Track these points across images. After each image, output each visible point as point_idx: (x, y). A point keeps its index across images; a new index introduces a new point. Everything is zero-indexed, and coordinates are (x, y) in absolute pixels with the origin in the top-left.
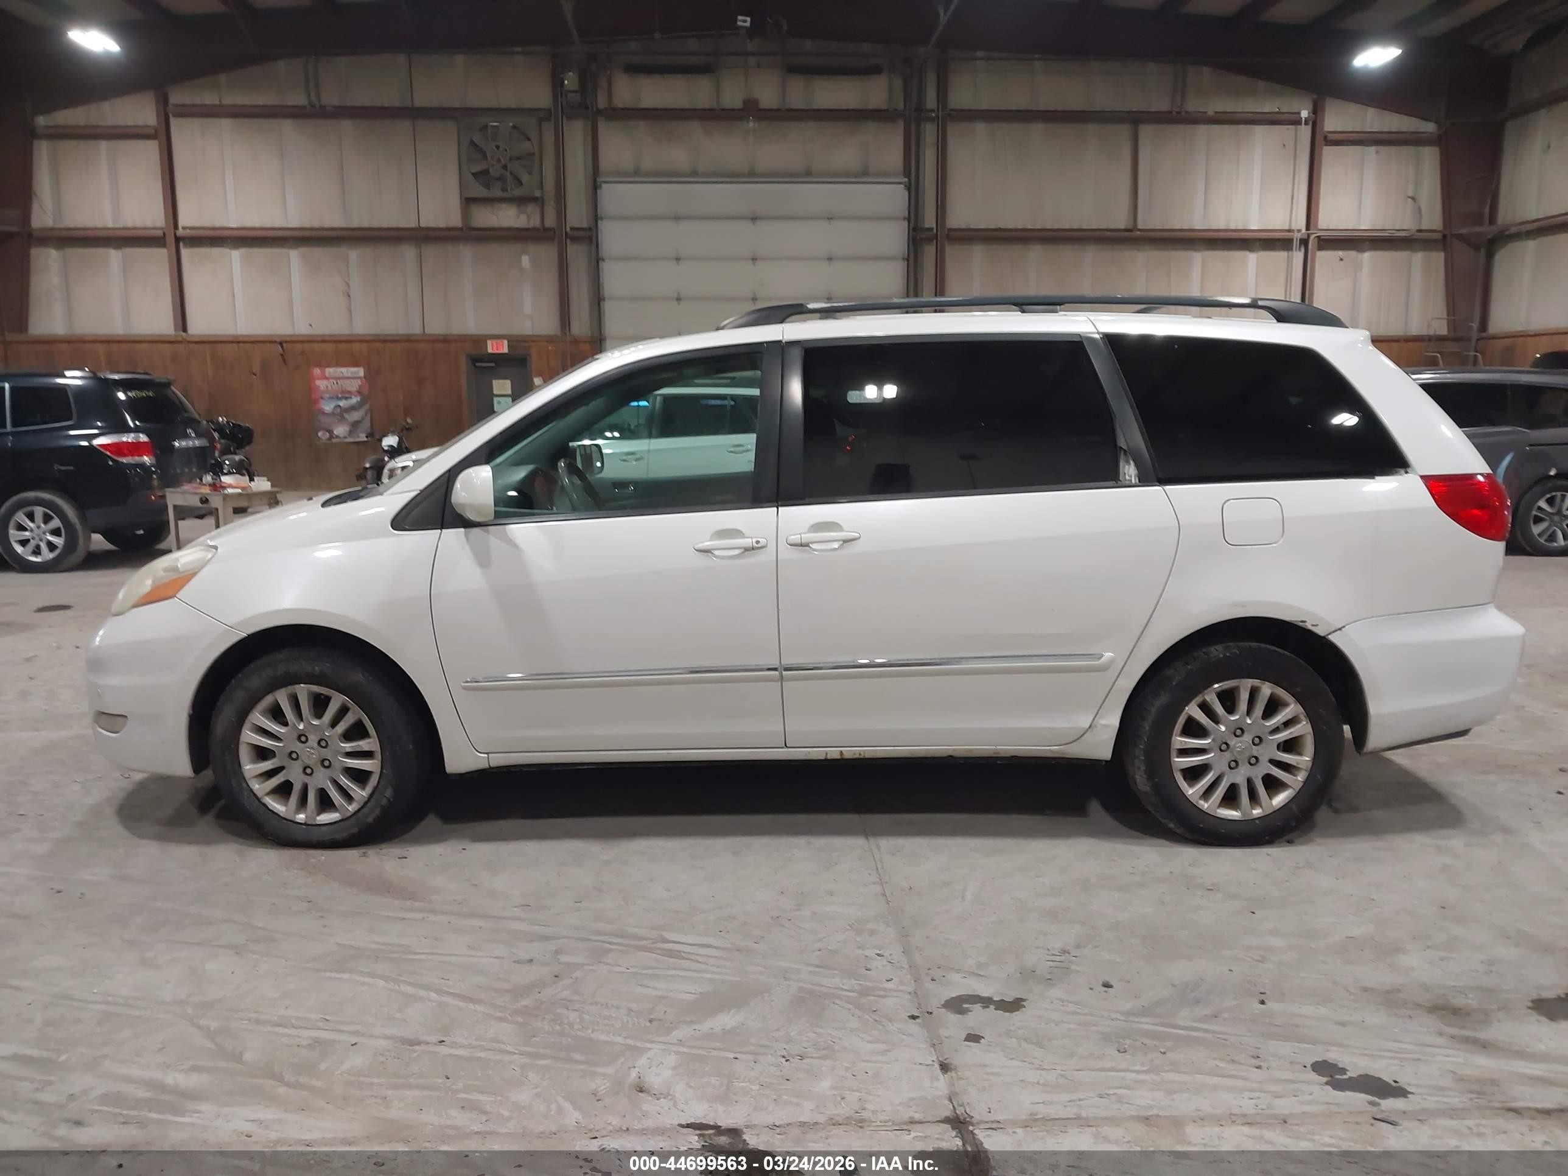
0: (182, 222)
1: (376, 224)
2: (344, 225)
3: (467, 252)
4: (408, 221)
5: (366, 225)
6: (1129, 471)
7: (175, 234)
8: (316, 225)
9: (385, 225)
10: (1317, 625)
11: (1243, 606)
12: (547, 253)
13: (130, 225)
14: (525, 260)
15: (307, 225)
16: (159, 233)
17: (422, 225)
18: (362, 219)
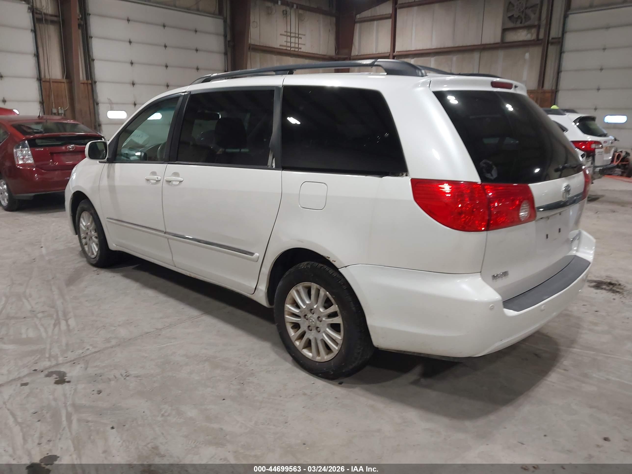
0: (397, 49)
1: (465, 44)
2: (453, 46)
3: (501, 53)
4: (477, 42)
5: (461, 45)
6: (272, 161)
7: (393, 54)
8: (442, 47)
9: (469, 44)
10: (335, 261)
11: (302, 242)
12: (537, 51)
13: (380, 52)
14: (527, 55)
15: (439, 47)
16: (388, 54)
17: (483, 43)
18: (461, 42)
